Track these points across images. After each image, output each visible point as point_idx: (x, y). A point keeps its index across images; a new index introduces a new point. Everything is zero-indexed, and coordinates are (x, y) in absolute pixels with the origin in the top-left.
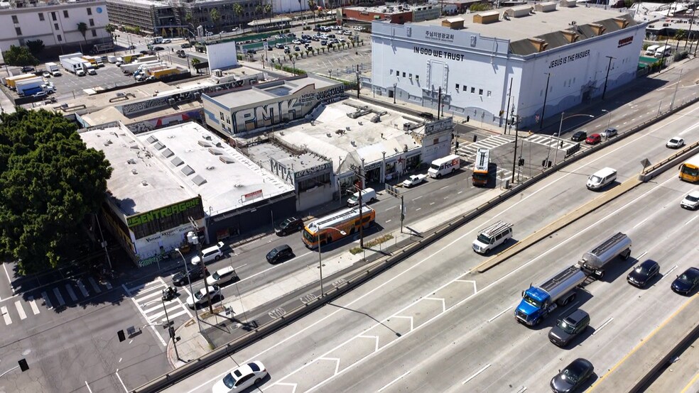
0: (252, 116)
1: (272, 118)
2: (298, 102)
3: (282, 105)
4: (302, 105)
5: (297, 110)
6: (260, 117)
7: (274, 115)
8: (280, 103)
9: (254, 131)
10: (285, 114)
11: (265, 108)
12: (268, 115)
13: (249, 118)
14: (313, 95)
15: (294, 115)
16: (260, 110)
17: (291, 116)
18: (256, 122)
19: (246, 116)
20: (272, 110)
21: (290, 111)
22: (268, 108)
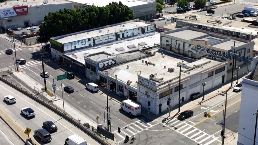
0: (169, 43)
1: (179, 49)
2: (194, 48)
3: (186, 45)
4: (197, 51)
5: (193, 52)
6: (173, 46)
7: (181, 48)
8: (184, 43)
9: (169, 52)
10: (187, 52)
11: (176, 41)
12: (177, 47)
13: (168, 43)
14: (205, 48)
15: (192, 55)
16: (174, 42)
17: (189, 54)
18: (171, 47)
19: (167, 41)
20: (179, 45)
21: (189, 51)
22: (178, 42)
